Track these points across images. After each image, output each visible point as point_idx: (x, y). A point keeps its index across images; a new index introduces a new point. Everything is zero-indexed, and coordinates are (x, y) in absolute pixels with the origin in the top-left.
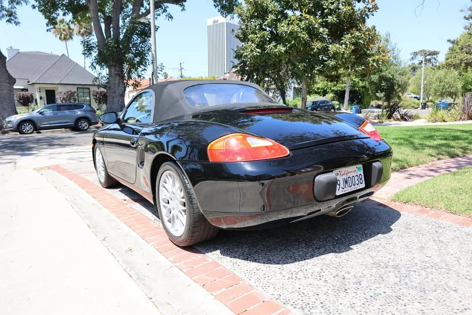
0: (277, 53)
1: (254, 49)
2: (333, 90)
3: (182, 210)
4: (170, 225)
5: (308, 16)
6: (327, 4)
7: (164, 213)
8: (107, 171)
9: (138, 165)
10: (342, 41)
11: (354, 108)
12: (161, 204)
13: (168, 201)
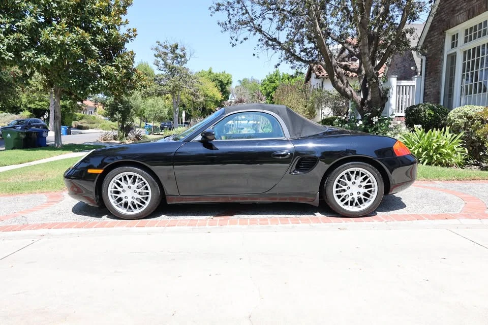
0: (41, 64)
1: (4, 51)
2: (30, 108)
3: (368, 191)
4: (347, 206)
5: (81, 31)
6: (95, 22)
7: (338, 201)
8: (165, 196)
9: (290, 173)
10: (113, 63)
11: (63, 129)
12: (335, 195)
13: (344, 190)
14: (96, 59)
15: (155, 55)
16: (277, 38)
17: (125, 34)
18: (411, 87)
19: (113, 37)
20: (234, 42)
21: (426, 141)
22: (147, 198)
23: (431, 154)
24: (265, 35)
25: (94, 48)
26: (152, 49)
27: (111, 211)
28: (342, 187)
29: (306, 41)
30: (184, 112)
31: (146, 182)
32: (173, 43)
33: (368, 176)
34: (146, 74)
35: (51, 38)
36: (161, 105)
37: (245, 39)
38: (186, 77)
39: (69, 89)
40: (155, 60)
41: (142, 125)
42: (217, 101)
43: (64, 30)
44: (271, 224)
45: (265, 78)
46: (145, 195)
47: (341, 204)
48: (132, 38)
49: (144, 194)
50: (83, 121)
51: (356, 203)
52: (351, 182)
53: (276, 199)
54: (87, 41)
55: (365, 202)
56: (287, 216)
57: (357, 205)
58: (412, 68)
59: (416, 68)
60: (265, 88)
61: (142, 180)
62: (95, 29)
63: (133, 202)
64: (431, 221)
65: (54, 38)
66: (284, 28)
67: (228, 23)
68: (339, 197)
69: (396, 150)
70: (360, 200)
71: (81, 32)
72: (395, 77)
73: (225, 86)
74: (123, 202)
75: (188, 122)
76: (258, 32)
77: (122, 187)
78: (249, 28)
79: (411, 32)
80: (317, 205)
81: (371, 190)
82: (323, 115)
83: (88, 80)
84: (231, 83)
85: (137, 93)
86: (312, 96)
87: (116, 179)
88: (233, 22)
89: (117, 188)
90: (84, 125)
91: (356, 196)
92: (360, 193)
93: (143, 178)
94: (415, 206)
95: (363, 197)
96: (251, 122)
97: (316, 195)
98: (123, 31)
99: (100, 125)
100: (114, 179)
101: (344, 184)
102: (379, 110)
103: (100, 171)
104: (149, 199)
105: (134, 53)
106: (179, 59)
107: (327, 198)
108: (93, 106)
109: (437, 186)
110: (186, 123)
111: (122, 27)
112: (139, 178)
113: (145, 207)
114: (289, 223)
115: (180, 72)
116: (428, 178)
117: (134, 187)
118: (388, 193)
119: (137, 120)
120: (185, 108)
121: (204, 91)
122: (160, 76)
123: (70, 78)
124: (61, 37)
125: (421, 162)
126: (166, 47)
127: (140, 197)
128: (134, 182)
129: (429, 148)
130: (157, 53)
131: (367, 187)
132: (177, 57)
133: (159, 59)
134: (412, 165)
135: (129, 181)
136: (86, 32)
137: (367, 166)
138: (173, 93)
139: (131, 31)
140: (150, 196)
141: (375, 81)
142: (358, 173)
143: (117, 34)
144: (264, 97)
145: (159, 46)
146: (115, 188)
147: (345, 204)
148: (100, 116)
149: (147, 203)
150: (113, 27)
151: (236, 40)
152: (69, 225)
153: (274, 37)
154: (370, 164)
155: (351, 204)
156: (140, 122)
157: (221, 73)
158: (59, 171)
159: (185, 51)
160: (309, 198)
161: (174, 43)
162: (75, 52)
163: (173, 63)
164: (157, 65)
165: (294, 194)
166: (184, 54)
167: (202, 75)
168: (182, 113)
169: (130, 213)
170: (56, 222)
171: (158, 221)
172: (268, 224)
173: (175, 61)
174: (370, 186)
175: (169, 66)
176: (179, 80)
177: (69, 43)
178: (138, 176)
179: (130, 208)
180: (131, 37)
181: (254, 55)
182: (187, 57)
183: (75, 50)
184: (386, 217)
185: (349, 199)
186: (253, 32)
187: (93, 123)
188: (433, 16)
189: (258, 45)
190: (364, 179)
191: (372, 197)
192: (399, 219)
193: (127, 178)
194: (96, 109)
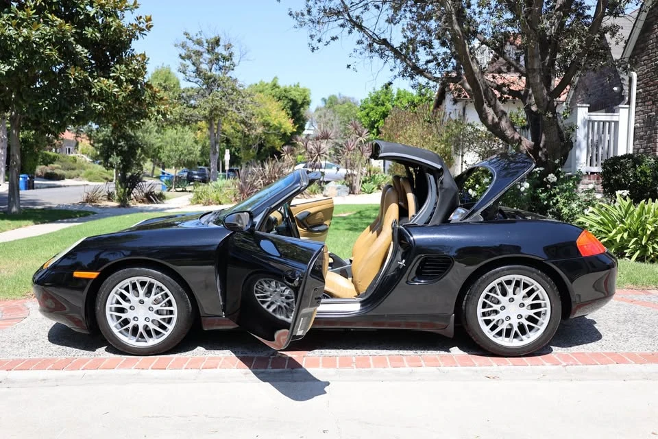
3: (534, 314)
4: (501, 338)
5: (59, 21)
6: (82, 6)
7: (486, 329)
8: (200, 316)
9: (407, 282)
10: (111, 75)
11: (22, 179)
12: (481, 319)
13: (496, 312)
14: (83, 67)
15: (180, 55)
16: (388, 40)
17: (132, 25)
18: (613, 123)
19: (112, 29)
20: (315, 43)
21: (637, 220)
22: (169, 321)
23: (643, 244)
24: (368, 34)
25: (79, 48)
26: (176, 46)
27: (111, 340)
28: (491, 307)
29: (436, 43)
30: (227, 152)
31: (169, 293)
32: (211, 36)
33: (535, 289)
34: (164, 87)
35: (7, 33)
36: (190, 140)
37: (333, 39)
38: (233, 92)
39: (36, 116)
40: (182, 64)
41: (155, 172)
42: (285, 134)
43: (30, 19)
44: (375, 367)
45: (367, 96)
46: (167, 314)
47: (491, 335)
48: (144, 32)
49: (165, 312)
50: (56, 165)
51: (516, 332)
52: (507, 298)
53: (382, 324)
54: (69, 38)
55: (530, 331)
56: (401, 352)
57: (516, 336)
58: (615, 89)
59: (622, 89)
60: (368, 114)
61: (162, 290)
62: (82, 17)
63: (147, 326)
64: (638, 366)
65: (12, 32)
66: (400, 19)
67: (305, 13)
68: (488, 322)
69: (582, 246)
70: (521, 327)
71: (58, 23)
72: (586, 107)
73: (300, 108)
74: (130, 326)
75: (234, 168)
76: (356, 29)
77: (128, 301)
78: (341, 22)
79: (613, 30)
80: (452, 337)
81: (540, 312)
82: (464, 164)
83: (68, 101)
84: (308, 103)
85: (150, 124)
86: (447, 132)
87: (119, 288)
88: (314, 11)
89: (121, 304)
90: (58, 172)
91: (515, 322)
92: (521, 317)
93: (164, 287)
94: (614, 336)
95: (526, 323)
96: (343, 171)
97: (448, 317)
98: (128, 19)
99: (84, 173)
100: (117, 287)
101: (496, 301)
102: (557, 162)
103: (94, 275)
104: (174, 322)
105: (147, 56)
106: (221, 63)
107: (467, 324)
108: (72, 139)
109: (653, 300)
110: (230, 170)
111: (127, 13)
112: (158, 287)
113: (166, 334)
114: (405, 367)
115: (222, 85)
116: (639, 285)
117: (149, 301)
118: (569, 315)
119: (148, 165)
120: (230, 145)
121: (262, 117)
122: (188, 90)
123: (39, 98)
124: (25, 32)
125: (627, 255)
126: (199, 43)
127: (158, 318)
128: (149, 293)
129: (640, 233)
130: (183, 52)
131: (533, 307)
132: (218, 59)
133: (188, 62)
134: (607, 271)
135: (142, 291)
136: (67, 22)
137: (533, 272)
138: (210, 119)
139: (142, 20)
140: (175, 317)
141: (550, 115)
142: (518, 283)
143: (119, 25)
144: (366, 131)
145: (188, 40)
146: (118, 302)
147: (496, 334)
148: (84, 156)
149: (171, 328)
150: (112, 14)
151: (319, 41)
152: (41, 365)
153: (383, 37)
154: (539, 269)
155: (508, 335)
156: (151, 168)
157: (293, 86)
158: (19, 263)
159: (232, 50)
160: (438, 323)
161: (213, 36)
162: (49, 56)
163: (211, 70)
164: (184, 73)
165: (414, 316)
166: (231, 55)
167: (261, 88)
168: (224, 153)
169: (142, 344)
170: (18, 357)
171: (188, 359)
172: (369, 366)
173: (215, 66)
174: (539, 306)
175: (205, 74)
176: (221, 98)
177: (37, 40)
178: (156, 283)
179: (142, 336)
180: (143, 30)
181: (348, 66)
182: (235, 60)
183: (48, 52)
184: (566, 358)
185: (504, 326)
186: (347, 29)
187: (73, 169)
188: (648, 10)
189: (355, 51)
190: (529, 294)
191: (542, 323)
192: (587, 360)
193: (138, 285)
194: (77, 144)
